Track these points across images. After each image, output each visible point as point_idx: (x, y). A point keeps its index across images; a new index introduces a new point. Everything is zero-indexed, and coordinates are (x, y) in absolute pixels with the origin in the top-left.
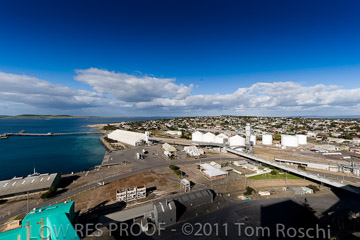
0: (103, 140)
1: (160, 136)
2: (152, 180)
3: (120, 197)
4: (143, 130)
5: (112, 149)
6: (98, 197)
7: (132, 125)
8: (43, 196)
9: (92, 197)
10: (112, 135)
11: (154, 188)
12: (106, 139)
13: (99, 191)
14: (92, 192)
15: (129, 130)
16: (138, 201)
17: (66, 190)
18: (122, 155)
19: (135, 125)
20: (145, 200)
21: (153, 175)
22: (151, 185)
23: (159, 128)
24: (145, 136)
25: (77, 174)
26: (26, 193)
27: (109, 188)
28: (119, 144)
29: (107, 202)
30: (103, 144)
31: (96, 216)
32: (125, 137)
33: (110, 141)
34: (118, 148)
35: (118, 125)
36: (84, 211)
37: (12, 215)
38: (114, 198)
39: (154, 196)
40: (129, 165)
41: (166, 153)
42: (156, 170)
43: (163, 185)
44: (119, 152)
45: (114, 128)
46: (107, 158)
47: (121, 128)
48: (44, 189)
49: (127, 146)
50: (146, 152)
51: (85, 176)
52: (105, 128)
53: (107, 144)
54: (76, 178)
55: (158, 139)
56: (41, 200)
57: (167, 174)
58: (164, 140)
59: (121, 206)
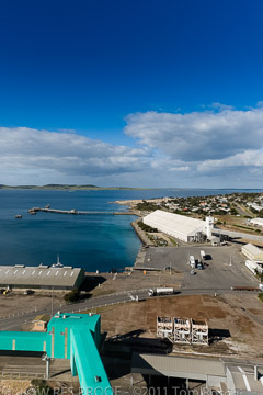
0: (137, 227)
1: (238, 228)
2: (221, 315)
3: (163, 331)
4: (202, 214)
5: (149, 242)
6: (129, 319)
7: (181, 202)
8: (67, 298)
9: (121, 317)
10: (151, 219)
11: (226, 334)
12: (141, 224)
13: (132, 309)
14: (122, 308)
15: (176, 212)
16: (195, 346)
17: (88, 296)
18: (164, 256)
19: (188, 204)
20: (201, 349)
21: (220, 304)
22: (219, 324)
23: (234, 212)
24: (206, 226)
25: (103, 275)
26: (50, 287)
27: (144, 308)
28: (160, 235)
29: (141, 331)
30: (137, 234)
31: (126, 349)
32: (172, 225)
33: (147, 228)
34: (160, 242)
35: (158, 202)
36: (111, 335)
37: (39, 313)
38: (154, 330)
39: (224, 349)
40: (176, 276)
41: (251, 265)
42: (227, 296)
43: (243, 331)
44: (159, 250)
45: (151, 208)
46: (141, 258)
47: (163, 207)
48: (67, 288)
49: (173, 240)
50: (208, 257)
51: (113, 279)
52: (140, 207)
53: (142, 233)
54: (101, 280)
55: (232, 234)
56: (63, 303)
57: (251, 310)
58: (244, 236)
59: (163, 347)
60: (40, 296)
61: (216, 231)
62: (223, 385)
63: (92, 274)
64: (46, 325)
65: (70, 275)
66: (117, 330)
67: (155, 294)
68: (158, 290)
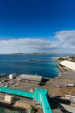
0: (58, 65)
3: (67, 97)
5: (62, 70)
6: (57, 92)
7: (73, 58)
9: (54, 91)
10: (63, 63)
12: (60, 64)
13: (57, 90)
14: (54, 89)
15: (71, 61)
17: (45, 84)
18: (67, 74)
25: (48, 79)
26: (34, 81)
27: (61, 90)
28: (66, 68)
29: (60, 96)
30: (59, 67)
31: (56, 101)
32: (70, 65)
33: (62, 66)
34: (66, 70)
35: (65, 58)
36: (51, 96)
38: (64, 97)
44: (66, 72)
45: (63, 60)
46: (60, 75)
47: (67, 59)
48: (39, 81)
51: (51, 80)
52: (59, 59)
53: (60, 67)
54: (48, 80)
56: (38, 86)
59: (68, 102)
60: (32, 83)
63: (45, 78)
64: (33, 91)
65: (39, 78)
66: (53, 95)
68: (68, 85)
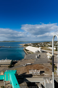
0: (24, 50)
1: (46, 49)
2: (43, 68)
3: (30, 72)
4: (38, 47)
5: (27, 53)
6: (23, 70)
7: (34, 44)
8: (9, 67)
9: (21, 70)
10: (27, 48)
11: (44, 72)
12: (25, 49)
13: (24, 68)
14: (21, 68)
15: (33, 46)
16: (37, 75)
17: (14, 66)
18: (31, 56)
19: (35, 45)
20: (39, 76)
21: (42, 66)
22: (42, 70)
23: (45, 46)
24: (39, 49)
25: (17, 61)
26: (5, 65)
27: (26, 68)
28: (29, 52)
29: (26, 73)
30: (24, 51)
31: (23, 77)
32: (32, 49)
33: (27, 50)
34: (29, 53)
35: (29, 44)
36: (19, 74)
37: (2, 71)
38: (28, 72)
39: (43, 75)
40: (33, 60)
41: (49, 57)
42: (44, 64)
43: (47, 71)
44: (29, 55)
45: (27, 45)
46: (25, 57)
47: (30, 45)
48: (9, 64)
49: (32, 52)
50: (40, 56)
51: (19, 62)
52: (25, 45)
53: (25, 51)
54: (17, 62)
55: (44, 51)
57: (49, 67)
58: (47, 51)
59: (31, 76)
60: (2, 67)
61: (41, 50)
62: (43, 83)
63: (14, 61)
64: (4, 73)
65: (9, 61)
67: (27, 65)
68: (28, 64)
